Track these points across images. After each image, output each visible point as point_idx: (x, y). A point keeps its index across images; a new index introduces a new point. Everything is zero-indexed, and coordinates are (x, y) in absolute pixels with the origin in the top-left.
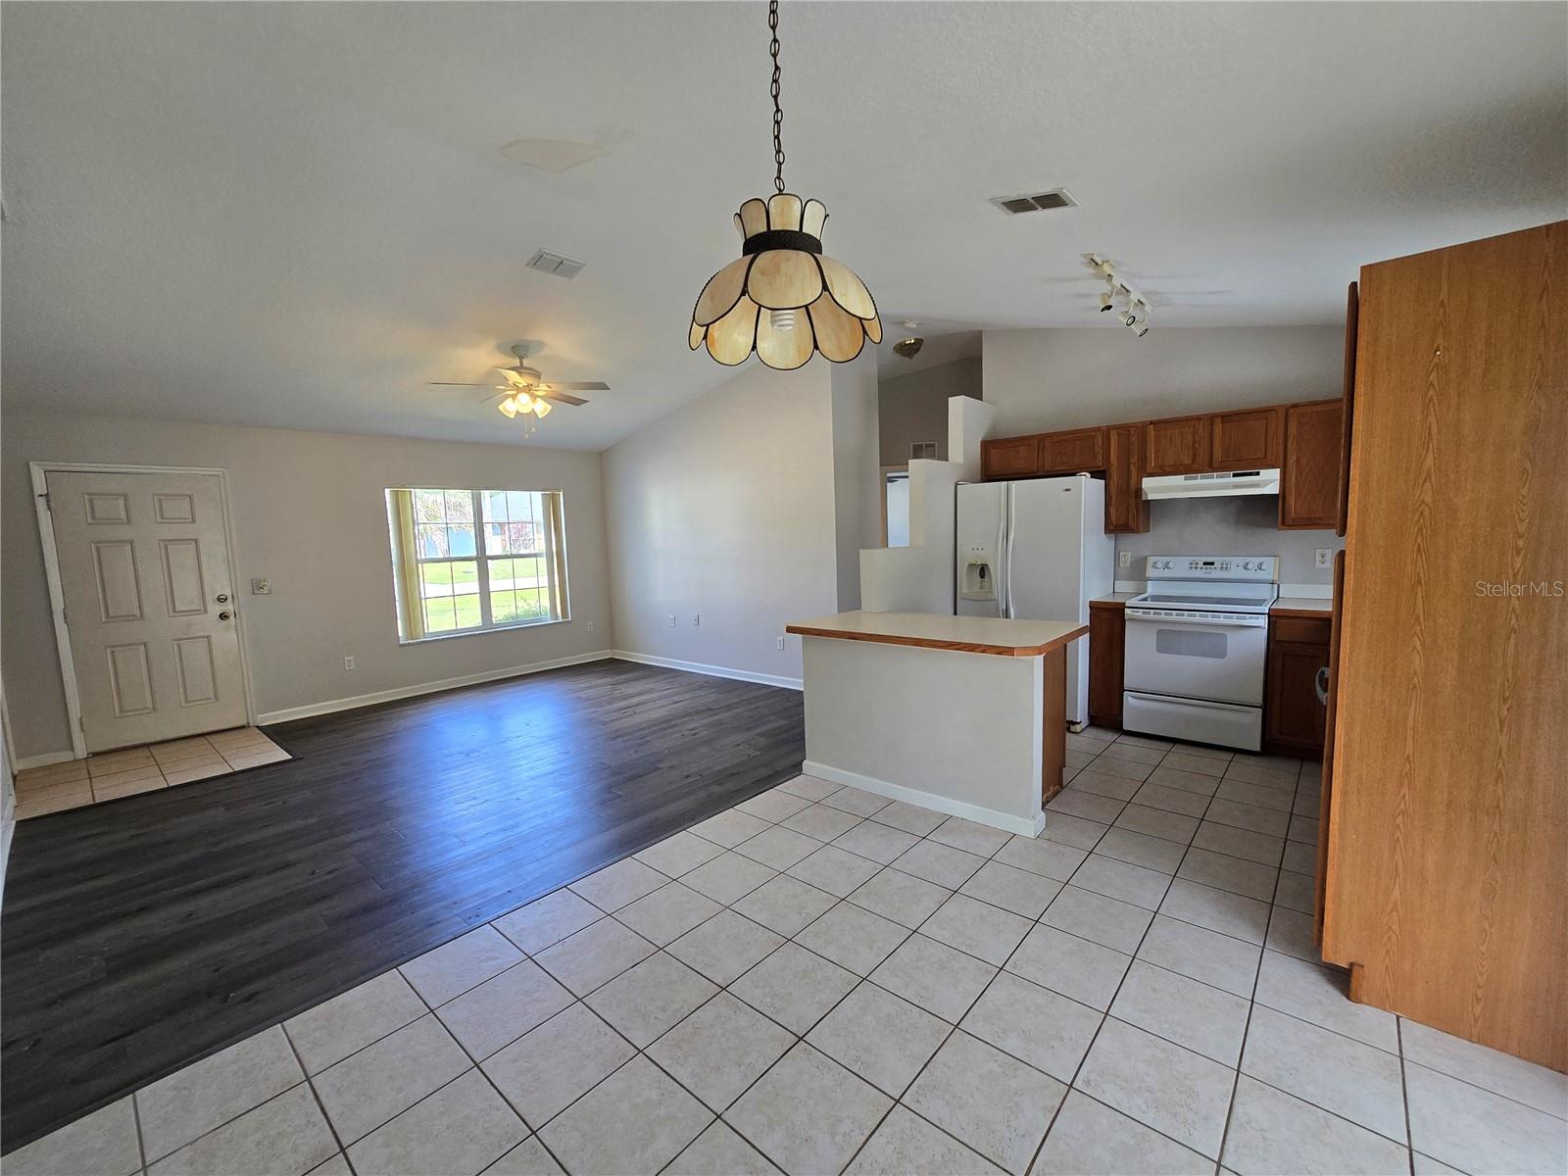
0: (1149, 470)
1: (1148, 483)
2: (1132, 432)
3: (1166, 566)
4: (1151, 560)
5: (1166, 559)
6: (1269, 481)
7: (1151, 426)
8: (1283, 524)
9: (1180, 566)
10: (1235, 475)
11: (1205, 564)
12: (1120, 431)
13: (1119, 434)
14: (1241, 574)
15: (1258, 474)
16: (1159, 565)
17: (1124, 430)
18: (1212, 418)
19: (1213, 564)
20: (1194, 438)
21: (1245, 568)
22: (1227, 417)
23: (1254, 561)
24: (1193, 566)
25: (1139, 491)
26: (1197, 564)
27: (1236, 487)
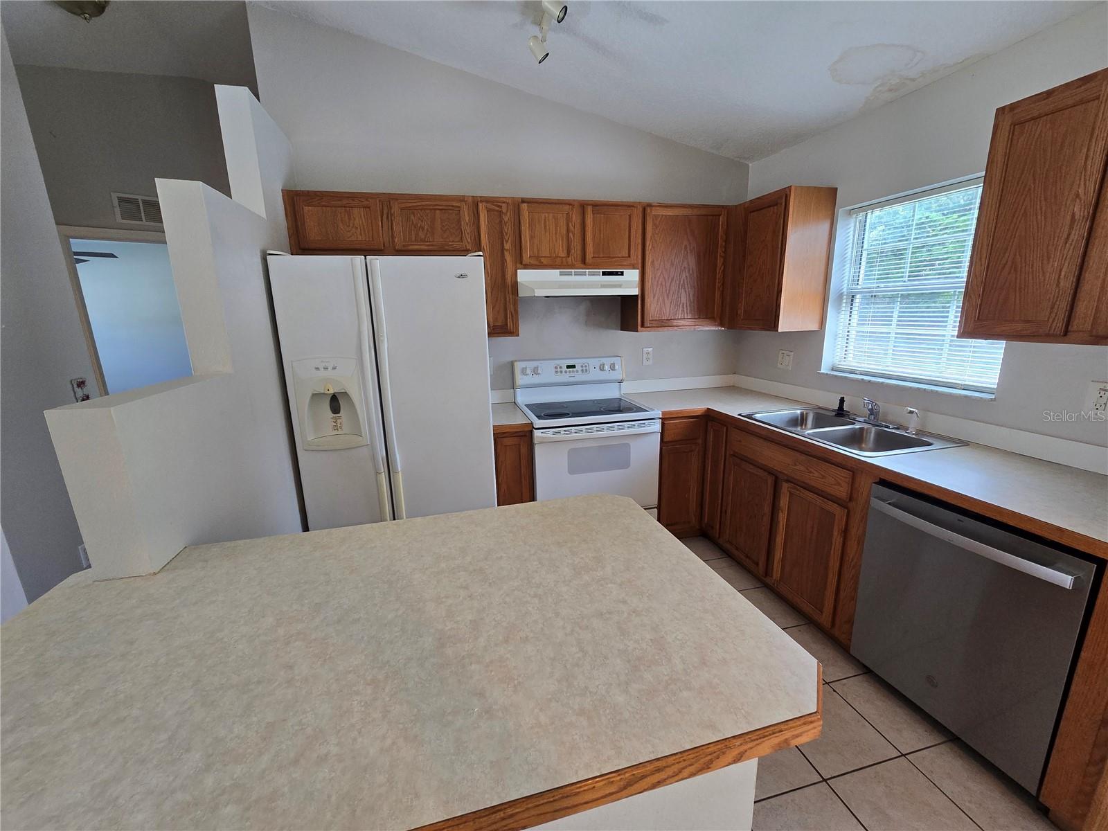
0: (526, 259)
1: (524, 276)
2: (504, 211)
3: (535, 372)
4: (519, 366)
5: (535, 364)
6: (628, 283)
7: (524, 206)
8: (643, 326)
9: (548, 372)
10: (604, 274)
11: (568, 367)
12: (489, 205)
13: (489, 210)
14: (595, 374)
15: (622, 274)
16: (528, 371)
17: (494, 204)
18: (583, 206)
19: (574, 367)
20: (568, 226)
21: (602, 368)
22: (598, 206)
23: (607, 362)
24: (557, 369)
25: (515, 285)
26: (561, 367)
27: (604, 286)
